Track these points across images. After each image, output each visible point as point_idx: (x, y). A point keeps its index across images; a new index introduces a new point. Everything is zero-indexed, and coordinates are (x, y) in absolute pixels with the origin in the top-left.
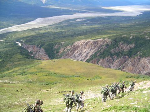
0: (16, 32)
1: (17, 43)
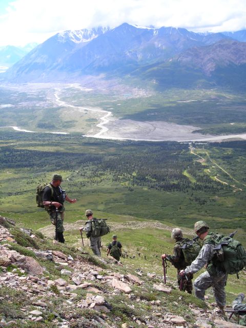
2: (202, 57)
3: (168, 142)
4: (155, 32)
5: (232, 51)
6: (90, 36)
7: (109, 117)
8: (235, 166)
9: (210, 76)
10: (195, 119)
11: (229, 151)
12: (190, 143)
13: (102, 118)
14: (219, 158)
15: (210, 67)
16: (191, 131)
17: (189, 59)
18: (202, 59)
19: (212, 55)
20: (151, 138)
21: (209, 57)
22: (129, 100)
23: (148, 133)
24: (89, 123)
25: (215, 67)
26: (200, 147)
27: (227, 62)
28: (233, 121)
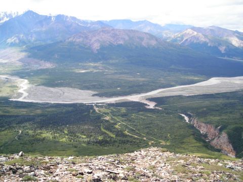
0: (180, 97)
1: (183, 115)
2: (90, 38)
3: (77, 103)
4: (52, 18)
5: (111, 35)
6: (3, 18)
7: (26, 84)
8: (134, 122)
9: (97, 52)
10: (92, 86)
11: (123, 110)
12: (93, 104)
13: (21, 85)
14: (119, 116)
15: (96, 46)
16: (91, 95)
17: (81, 39)
18: (90, 40)
19: (97, 38)
20: (63, 101)
21: (95, 39)
22: (39, 70)
23: (60, 97)
24: (12, 89)
25: (100, 46)
26: (101, 107)
27: (108, 42)
28: (119, 86)
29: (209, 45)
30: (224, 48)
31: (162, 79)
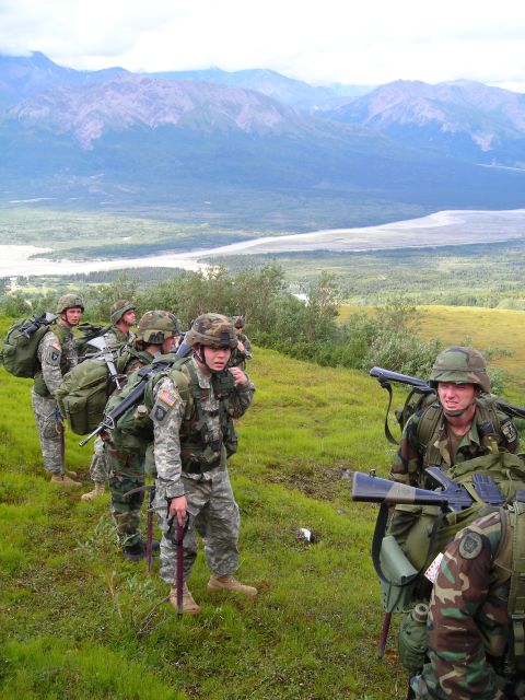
0: (318, 255)
2: (75, 109)
5: (141, 97)
9: (92, 148)
10: (41, 233)
12: (13, 279)
15: (91, 130)
17: (45, 110)
18: (75, 114)
19: (96, 106)
21: (89, 110)
25: (102, 129)
27: (129, 119)
28: (129, 233)
29: (445, 129)
30: (490, 137)
31: (279, 215)
